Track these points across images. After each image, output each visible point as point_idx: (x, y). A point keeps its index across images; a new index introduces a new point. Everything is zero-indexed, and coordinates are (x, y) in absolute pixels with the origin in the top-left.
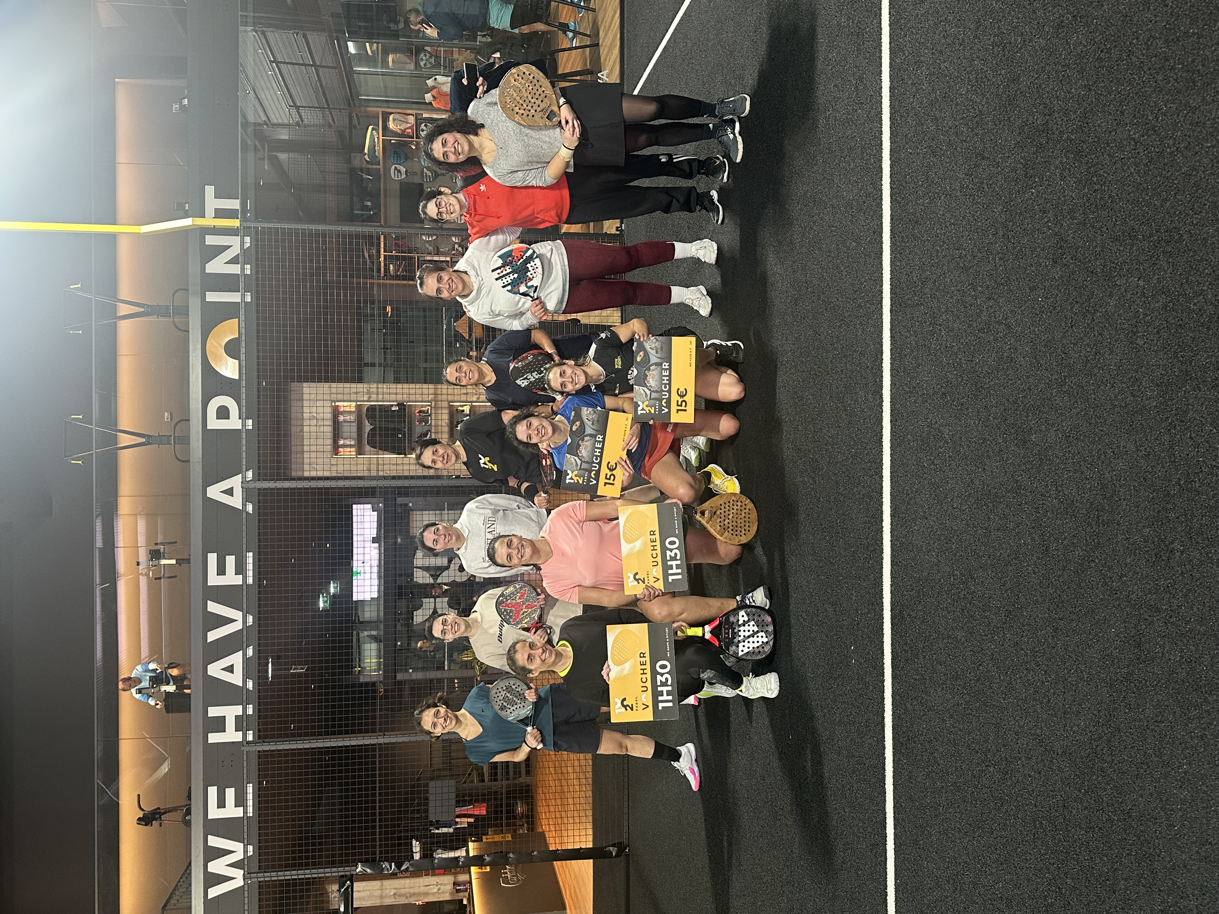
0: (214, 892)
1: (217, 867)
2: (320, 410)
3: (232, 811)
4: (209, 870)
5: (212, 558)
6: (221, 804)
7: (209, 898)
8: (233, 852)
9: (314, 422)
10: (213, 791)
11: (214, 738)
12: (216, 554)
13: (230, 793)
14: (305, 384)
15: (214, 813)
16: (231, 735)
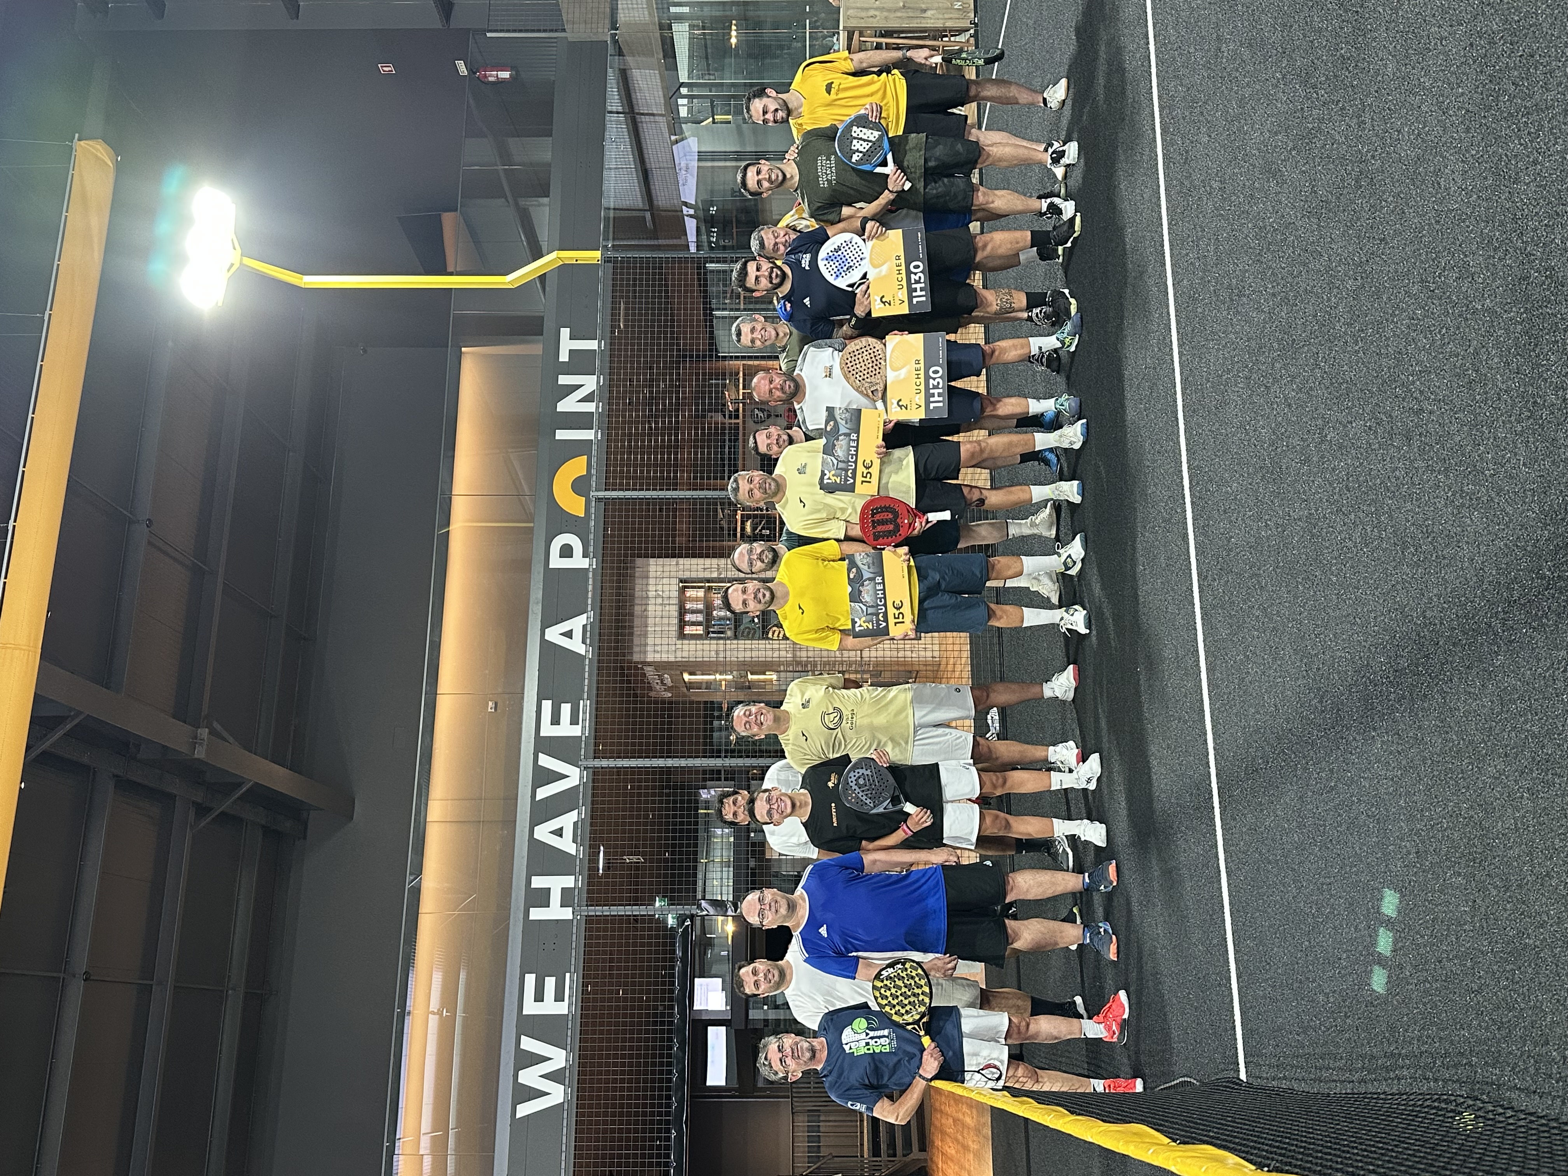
0: (524, 1110)
1: (529, 1077)
2: (666, 588)
3: (551, 1007)
4: (520, 1081)
5: (547, 705)
6: (539, 997)
7: (518, 1116)
8: (550, 1059)
9: (659, 601)
10: (530, 980)
11: (536, 914)
12: (550, 702)
13: (550, 983)
14: (652, 561)
15: (530, 1008)
16: (556, 912)
